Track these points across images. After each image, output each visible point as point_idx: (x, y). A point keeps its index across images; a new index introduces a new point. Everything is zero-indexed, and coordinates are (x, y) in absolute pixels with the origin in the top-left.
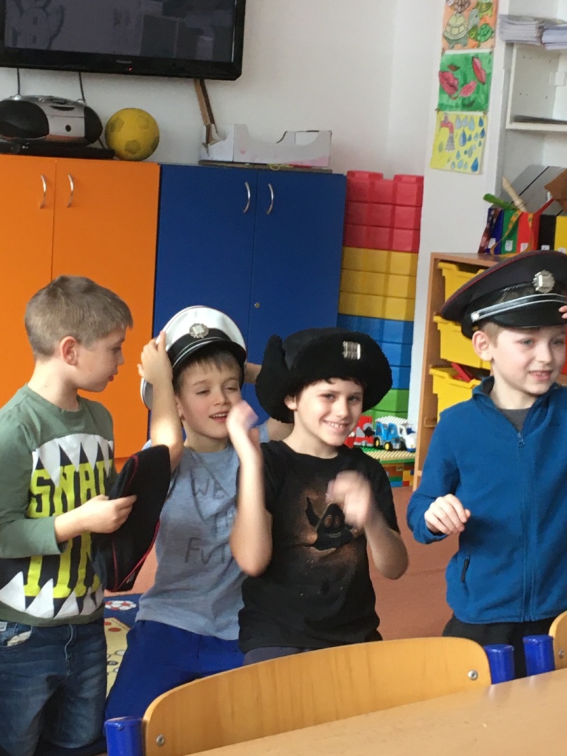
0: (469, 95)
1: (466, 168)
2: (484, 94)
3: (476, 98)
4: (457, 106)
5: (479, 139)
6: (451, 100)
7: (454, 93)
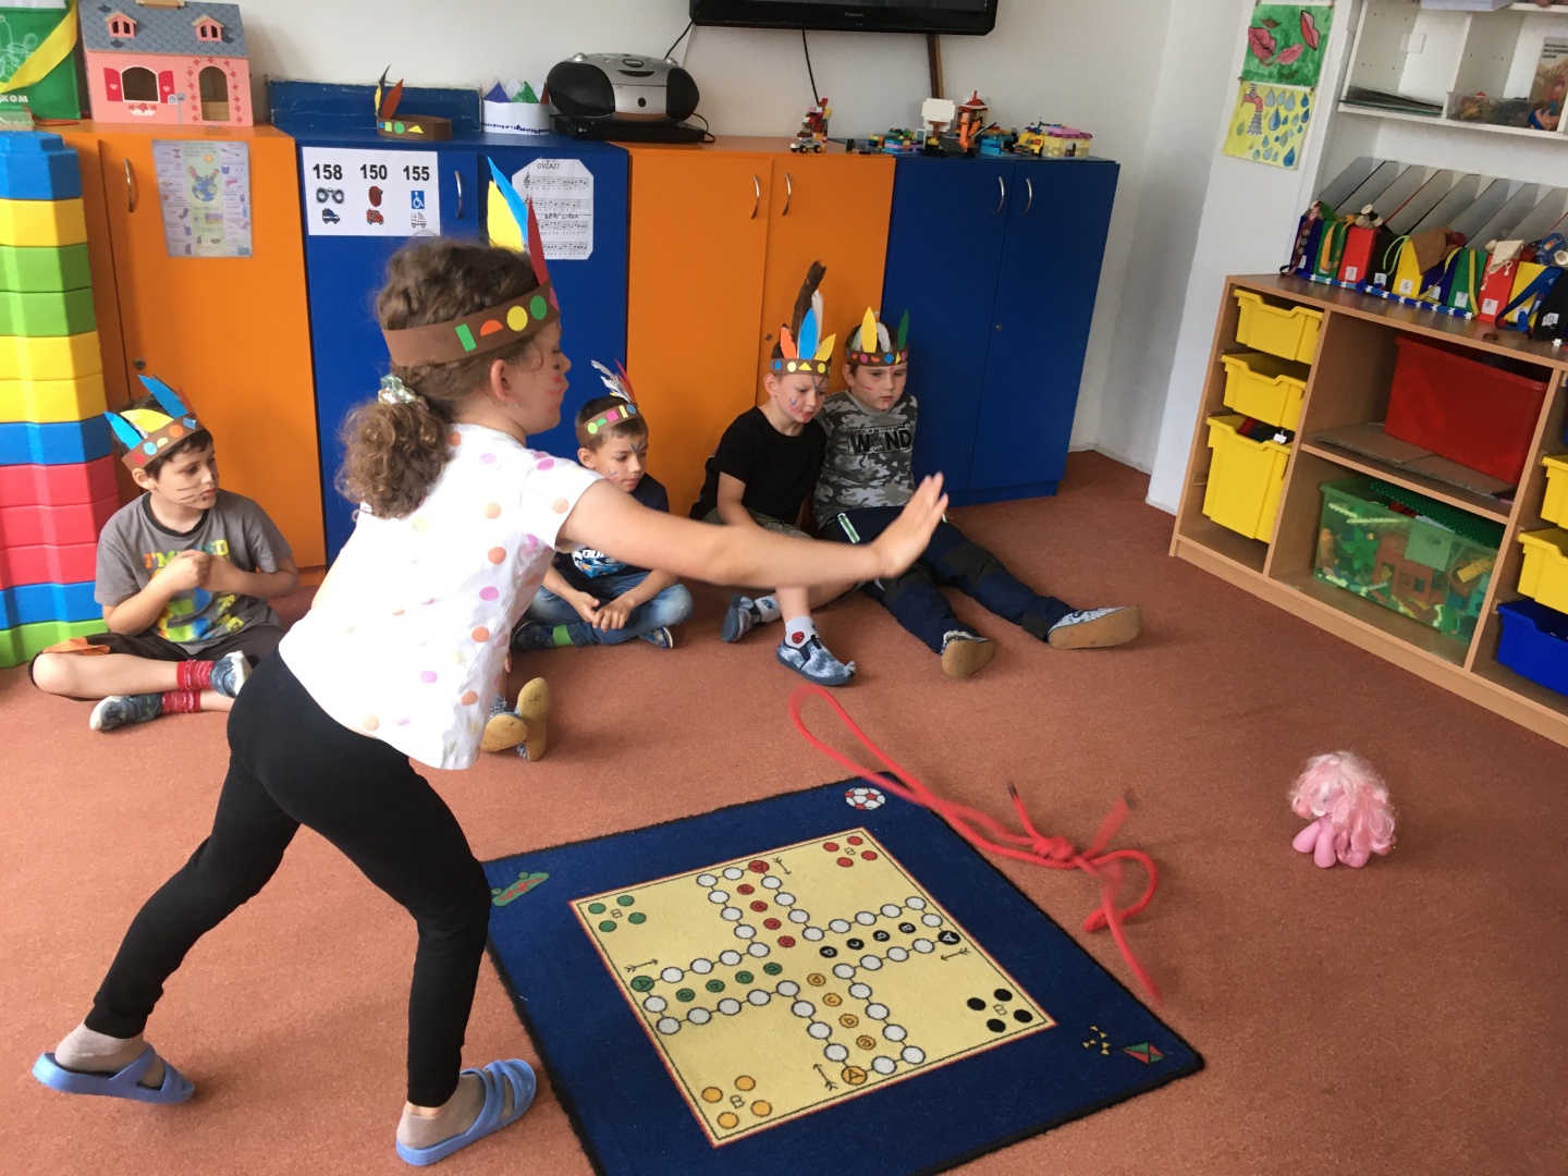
0: (1290, 62)
1: (1275, 159)
2: (1313, 63)
3: (1300, 67)
4: (1270, 76)
5: (1300, 123)
6: (1262, 67)
7: (1267, 57)
